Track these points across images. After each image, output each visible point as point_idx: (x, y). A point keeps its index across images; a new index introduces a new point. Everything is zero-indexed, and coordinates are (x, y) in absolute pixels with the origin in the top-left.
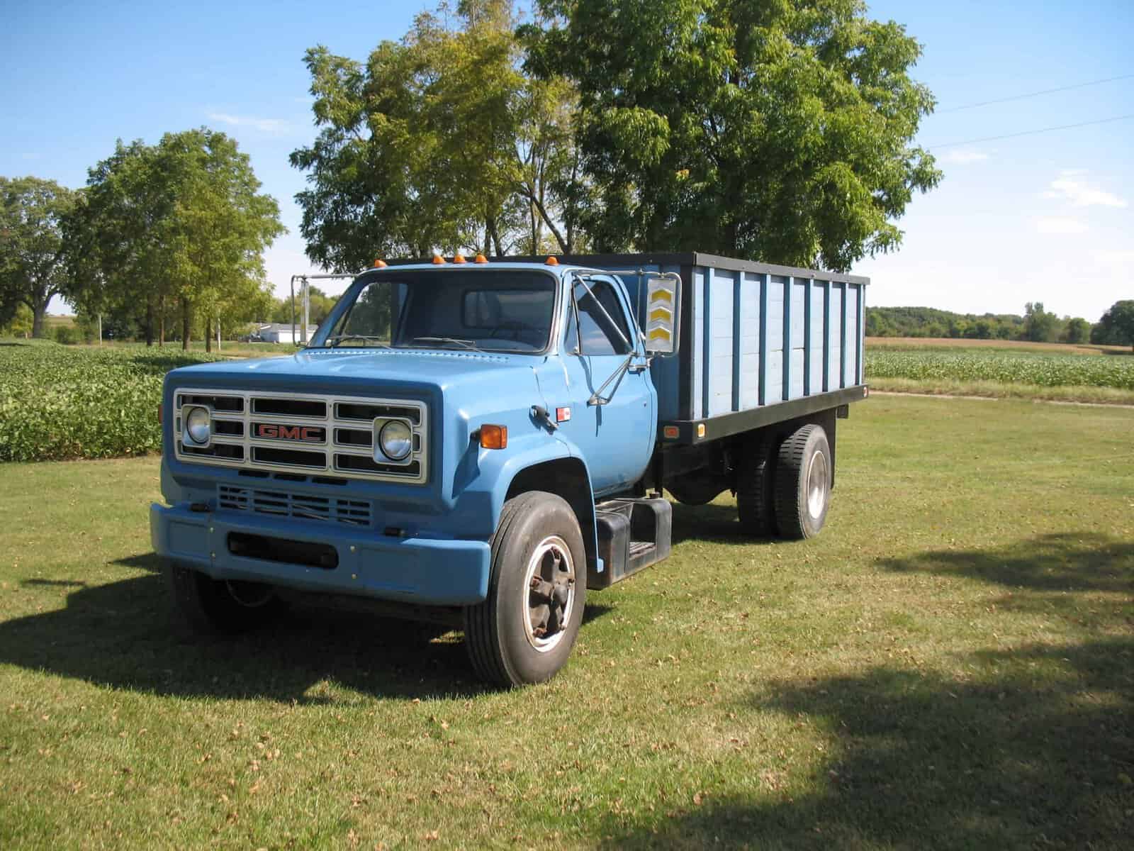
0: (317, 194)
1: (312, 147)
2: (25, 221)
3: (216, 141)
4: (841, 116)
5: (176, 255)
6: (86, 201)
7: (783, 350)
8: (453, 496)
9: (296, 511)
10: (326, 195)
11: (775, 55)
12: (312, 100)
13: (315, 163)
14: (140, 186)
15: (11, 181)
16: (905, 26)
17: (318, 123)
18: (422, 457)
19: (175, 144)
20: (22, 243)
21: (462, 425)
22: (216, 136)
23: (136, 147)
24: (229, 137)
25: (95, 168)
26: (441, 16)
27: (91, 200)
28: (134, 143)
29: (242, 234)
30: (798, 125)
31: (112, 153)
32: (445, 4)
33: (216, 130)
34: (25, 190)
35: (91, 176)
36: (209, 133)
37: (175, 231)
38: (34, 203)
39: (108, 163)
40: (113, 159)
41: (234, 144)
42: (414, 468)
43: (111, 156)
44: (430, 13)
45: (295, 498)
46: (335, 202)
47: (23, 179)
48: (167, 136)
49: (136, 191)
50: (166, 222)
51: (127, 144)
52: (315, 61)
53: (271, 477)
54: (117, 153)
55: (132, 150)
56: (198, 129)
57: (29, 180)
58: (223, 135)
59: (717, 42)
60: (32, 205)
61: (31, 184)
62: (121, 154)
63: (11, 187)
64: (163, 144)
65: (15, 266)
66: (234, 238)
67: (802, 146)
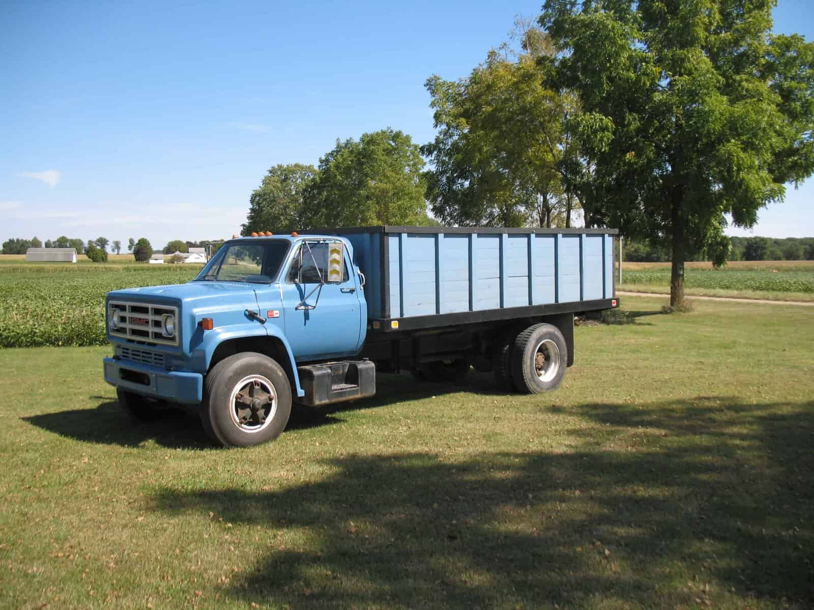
0: (436, 173)
1: (433, 142)
2: (294, 193)
3: (397, 136)
4: (739, 108)
5: (367, 214)
6: (318, 179)
7: (500, 278)
8: (190, 352)
9: (144, 359)
10: (443, 173)
11: (693, 68)
12: (432, 112)
13: (435, 152)
14: (348, 168)
15: (285, 167)
16: (804, 36)
17: (436, 126)
18: (177, 334)
19: (370, 141)
20: (291, 207)
21: (193, 318)
22: (396, 133)
23: (348, 143)
24: (405, 134)
25: (323, 158)
26: (502, 52)
27: (321, 179)
28: (348, 141)
29: (411, 198)
30: (704, 116)
31: (333, 147)
32: (505, 44)
33: (395, 129)
34: (293, 172)
35: (321, 163)
36: (391, 132)
37: (368, 198)
38: (300, 180)
39: (331, 154)
40: (334, 151)
41: (408, 138)
42: (173, 339)
43: (334, 149)
44: (495, 51)
45: (143, 352)
46: (448, 178)
47: (293, 165)
48: (365, 135)
49: (347, 172)
50: (363, 192)
51: (343, 141)
52: (432, 85)
53: (135, 343)
54: (337, 147)
55: (346, 145)
56: (385, 129)
57: (296, 165)
58: (400, 132)
59: (647, 63)
60: (298, 182)
61: (298, 168)
62: (339, 149)
63: (285, 170)
64: (362, 140)
65: (287, 222)
66: (405, 202)
67: (705, 132)
